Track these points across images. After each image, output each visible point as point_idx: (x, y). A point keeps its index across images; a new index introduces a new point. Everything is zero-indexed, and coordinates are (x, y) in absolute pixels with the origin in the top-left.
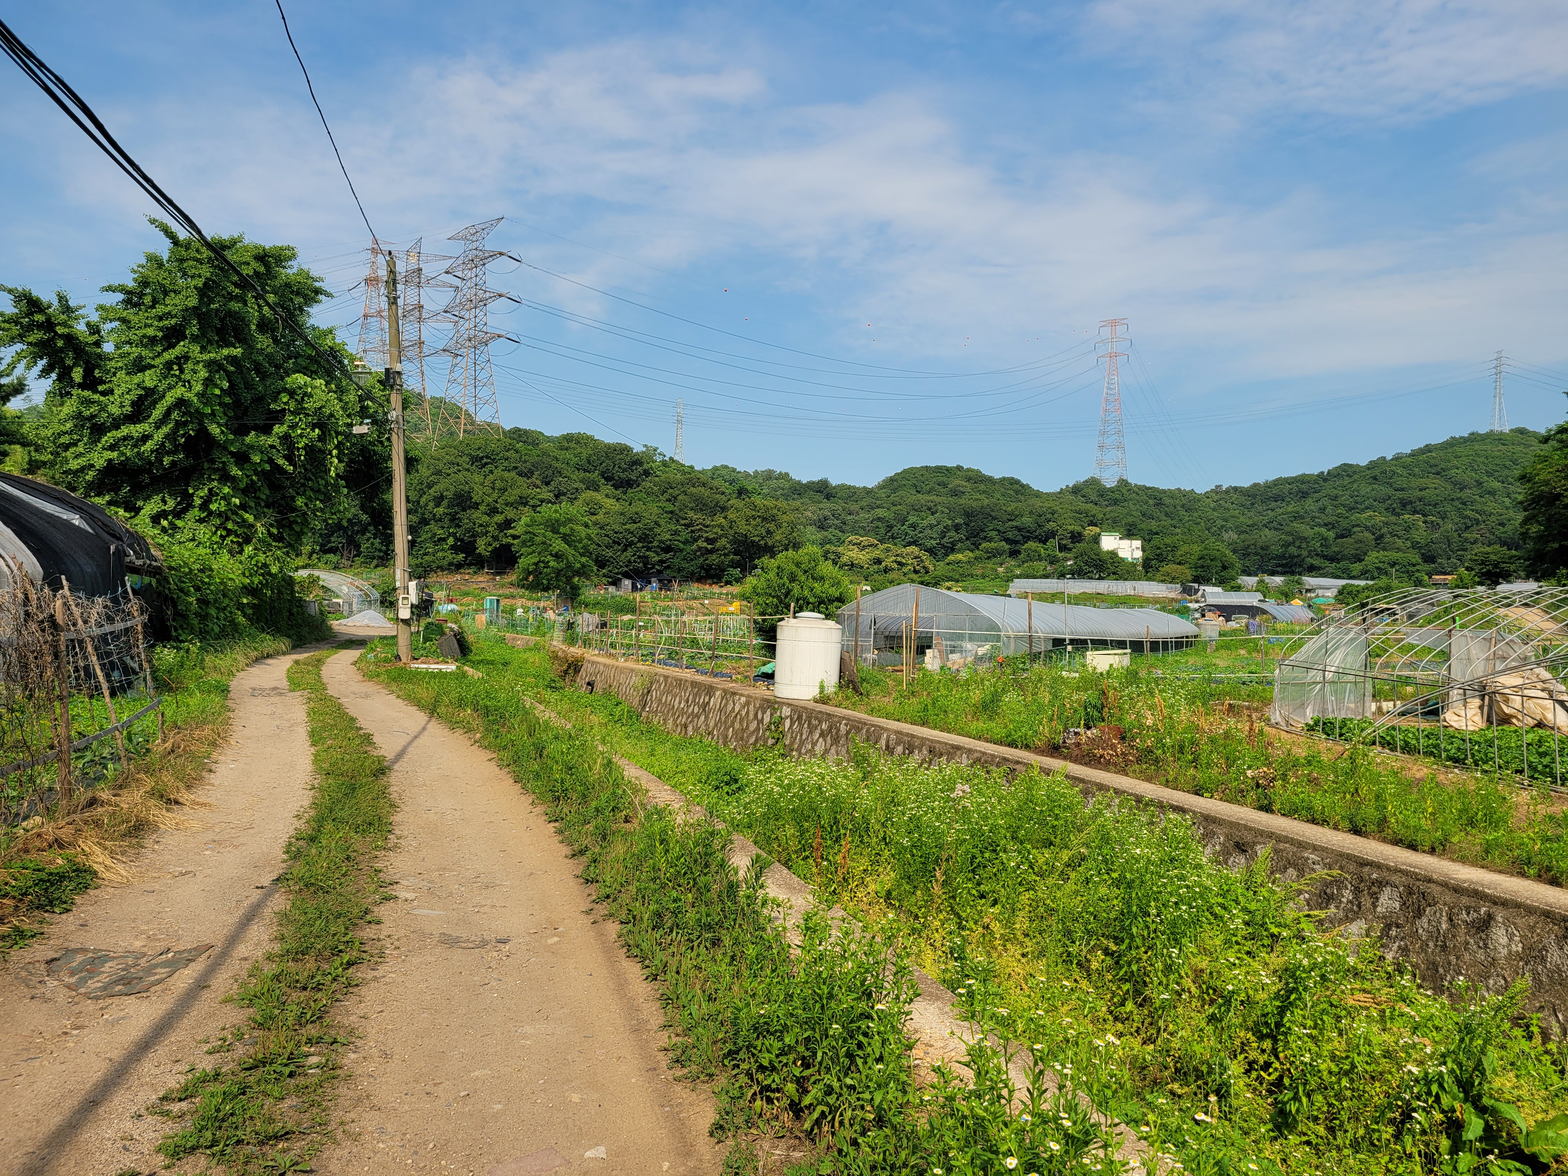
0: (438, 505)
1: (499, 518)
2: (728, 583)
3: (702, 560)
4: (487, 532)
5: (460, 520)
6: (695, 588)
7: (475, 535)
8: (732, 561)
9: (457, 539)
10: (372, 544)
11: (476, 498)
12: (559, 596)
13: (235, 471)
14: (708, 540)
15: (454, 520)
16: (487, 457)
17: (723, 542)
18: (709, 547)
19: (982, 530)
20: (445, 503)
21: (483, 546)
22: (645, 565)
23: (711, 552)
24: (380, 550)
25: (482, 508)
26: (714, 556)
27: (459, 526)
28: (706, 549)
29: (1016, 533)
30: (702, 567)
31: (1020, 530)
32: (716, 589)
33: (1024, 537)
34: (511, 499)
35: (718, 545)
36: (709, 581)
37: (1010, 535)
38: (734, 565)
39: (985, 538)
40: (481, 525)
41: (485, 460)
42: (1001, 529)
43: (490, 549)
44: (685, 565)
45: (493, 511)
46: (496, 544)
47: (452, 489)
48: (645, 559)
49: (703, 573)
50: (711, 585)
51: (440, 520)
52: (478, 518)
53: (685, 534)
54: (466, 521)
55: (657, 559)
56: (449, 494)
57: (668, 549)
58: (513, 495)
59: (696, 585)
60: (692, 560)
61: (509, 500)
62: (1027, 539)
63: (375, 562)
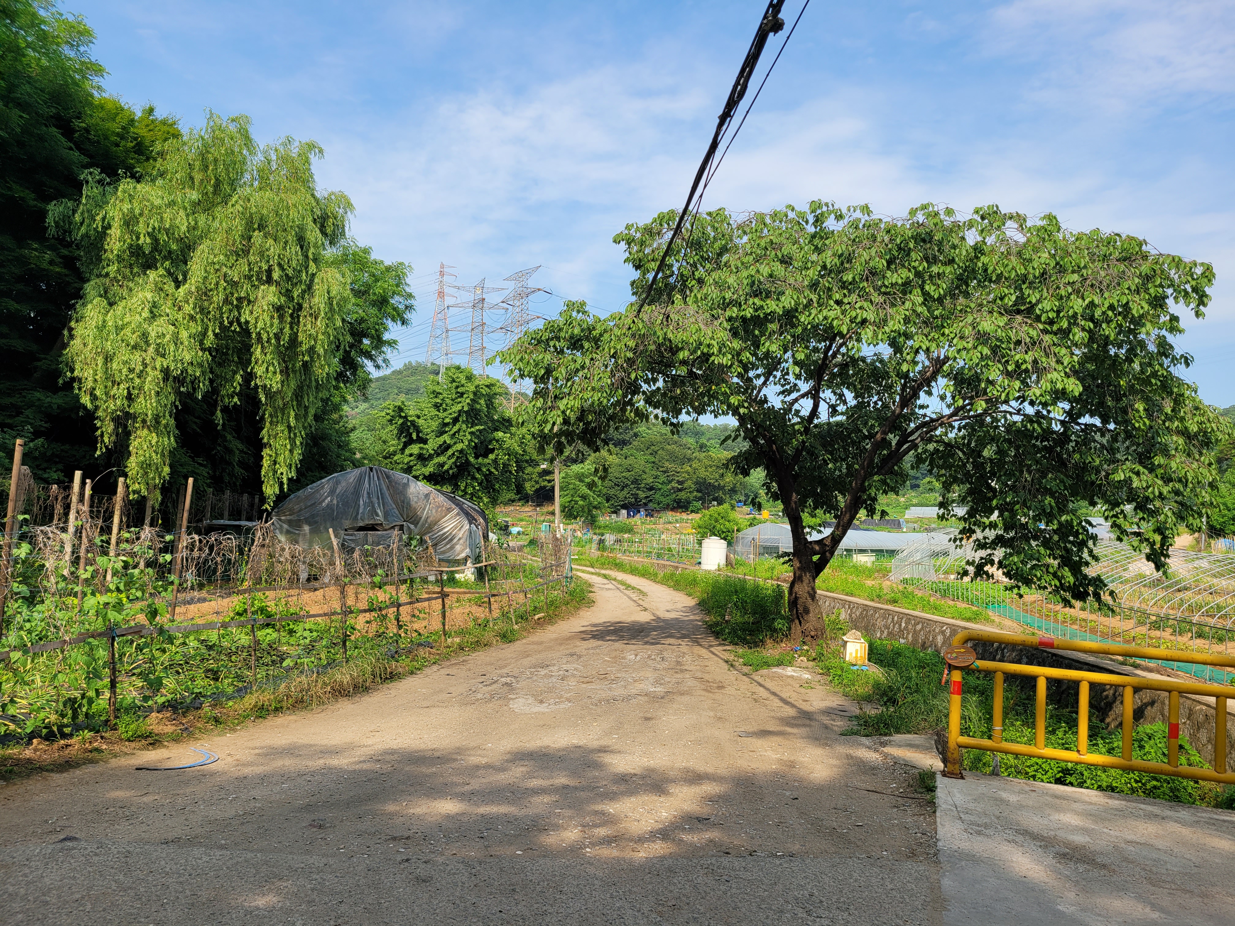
2: (692, 512)
3: (674, 495)
4: (532, 478)
6: (670, 516)
7: (523, 481)
8: (696, 497)
12: (584, 522)
13: (478, 476)
14: (679, 482)
17: (689, 483)
18: (680, 487)
21: (529, 488)
22: (636, 499)
23: (680, 490)
26: (683, 493)
28: (677, 488)
30: (675, 501)
32: (684, 516)
35: (685, 485)
36: (680, 510)
38: (698, 499)
43: (533, 489)
44: (662, 499)
46: (537, 486)
48: (636, 496)
49: (675, 505)
50: (681, 513)
53: (662, 479)
55: (644, 496)
57: (651, 489)
59: (670, 513)
60: (667, 496)
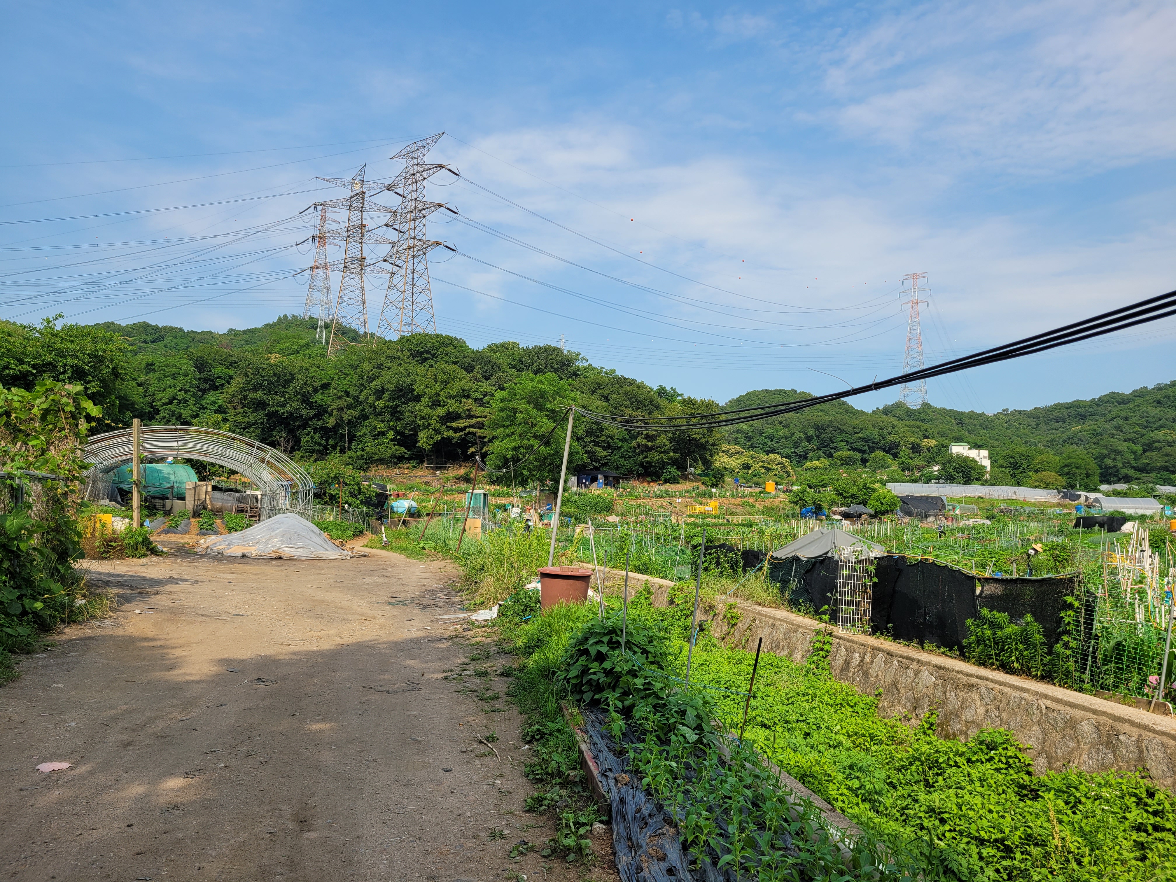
0: (379, 398)
1: (441, 411)
2: (666, 481)
3: (640, 458)
4: (429, 425)
5: (401, 413)
7: (416, 428)
9: (397, 433)
10: (312, 438)
11: (418, 390)
14: (648, 437)
15: (395, 413)
16: (428, 352)
17: (662, 440)
18: (650, 444)
19: (832, 441)
20: (386, 395)
21: (424, 440)
22: (591, 460)
23: (651, 449)
24: (320, 444)
25: (424, 400)
26: (654, 454)
27: (399, 419)
28: (646, 446)
29: (863, 443)
30: (641, 465)
31: (866, 441)
32: (655, 487)
33: (870, 447)
34: (453, 392)
35: (658, 442)
36: (649, 479)
37: (858, 445)
38: (674, 463)
39: (835, 448)
40: (423, 418)
41: (425, 355)
42: (850, 440)
43: (432, 442)
44: (622, 462)
45: (435, 404)
46: (438, 437)
47: (395, 381)
48: (592, 455)
50: (649, 482)
51: (380, 414)
52: (420, 411)
54: (408, 414)
55: (603, 454)
56: (391, 386)
58: (455, 388)
60: (630, 457)
61: (452, 393)
62: (872, 450)
63: (314, 456)
